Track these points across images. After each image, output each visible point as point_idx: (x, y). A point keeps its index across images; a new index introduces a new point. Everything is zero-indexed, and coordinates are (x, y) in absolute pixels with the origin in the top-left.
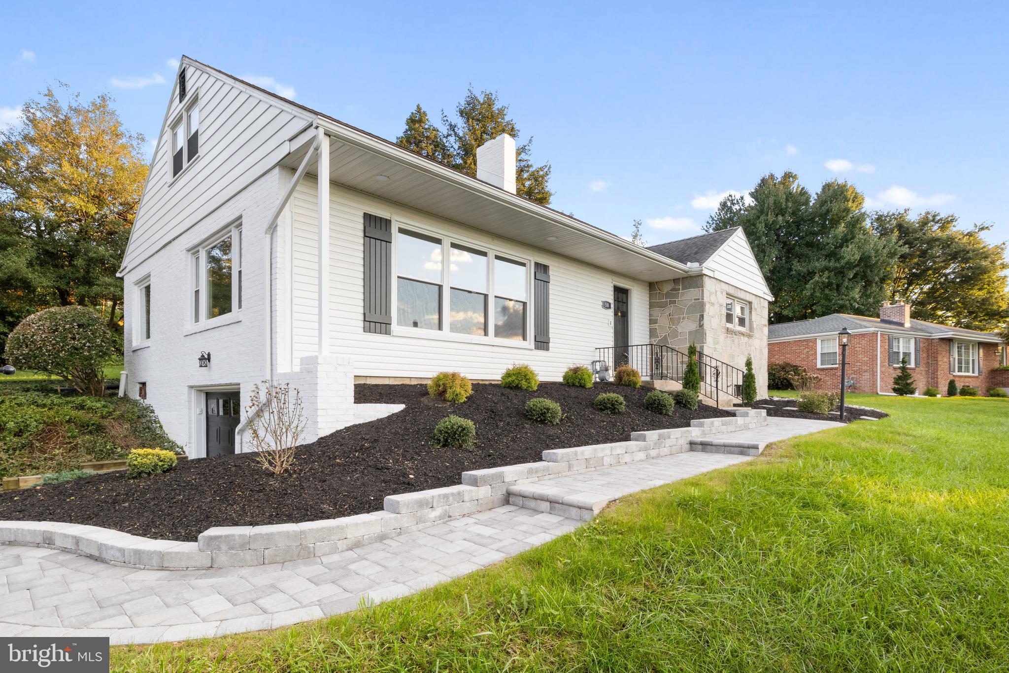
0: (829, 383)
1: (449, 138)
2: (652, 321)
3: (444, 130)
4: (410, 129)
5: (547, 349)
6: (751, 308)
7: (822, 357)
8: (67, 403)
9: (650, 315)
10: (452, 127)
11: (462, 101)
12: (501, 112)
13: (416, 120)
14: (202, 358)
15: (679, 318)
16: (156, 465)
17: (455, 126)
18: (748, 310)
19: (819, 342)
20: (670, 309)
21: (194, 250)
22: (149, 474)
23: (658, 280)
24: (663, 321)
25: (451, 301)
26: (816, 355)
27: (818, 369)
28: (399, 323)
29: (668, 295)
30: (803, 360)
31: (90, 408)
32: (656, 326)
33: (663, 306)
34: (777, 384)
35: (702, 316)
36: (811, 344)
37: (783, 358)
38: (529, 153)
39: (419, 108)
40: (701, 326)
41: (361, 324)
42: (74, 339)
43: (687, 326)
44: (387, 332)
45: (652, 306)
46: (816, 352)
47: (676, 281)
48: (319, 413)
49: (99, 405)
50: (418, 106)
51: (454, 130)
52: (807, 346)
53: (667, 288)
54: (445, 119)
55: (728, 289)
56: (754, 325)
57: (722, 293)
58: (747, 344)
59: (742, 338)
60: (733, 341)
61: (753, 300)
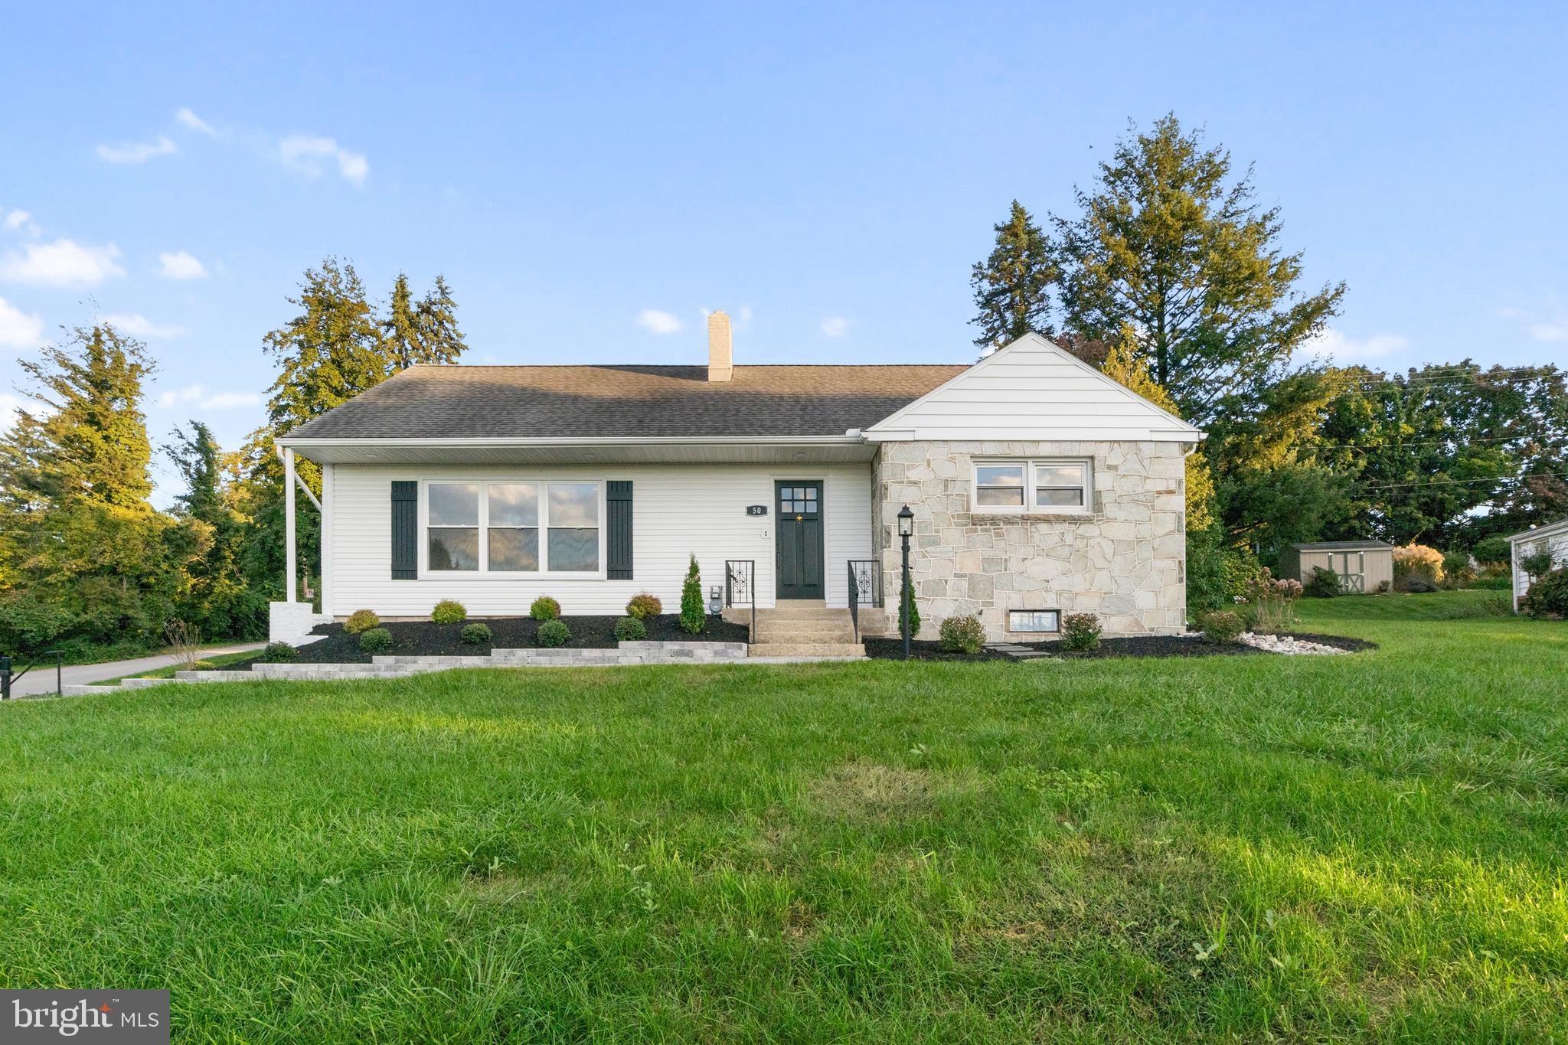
5: (630, 577)
6: (1093, 468)
9: (872, 511)
18: (1090, 472)
33: (876, 495)
35: (881, 506)
40: (881, 521)
44: (415, 577)
53: (876, 467)
55: (977, 450)
56: (1106, 499)
57: (953, 459)
58: (1069, 539)
59: (1043, 527)
60: (999, 535)
61: (1101, 451)
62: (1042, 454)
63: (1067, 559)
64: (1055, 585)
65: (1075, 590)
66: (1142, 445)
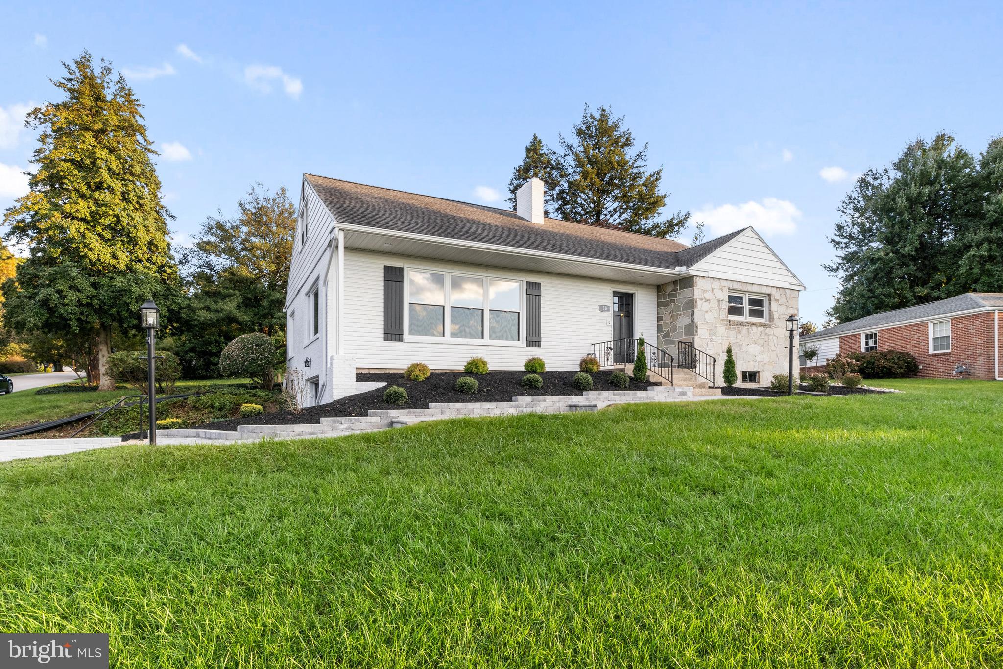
0: (941, 370)
1: (567, 158)
2: (659, 319)
3: (561, 151)
4: (528, 157)
5: (539, 346)
6: (770, 300)
7: (934, 343)
8: (248, 393)
9: (658, 313)
10: (570, 147)
11: (579, 122)
12: (616, 126)
13: (534, 149)
14: (306, 362)
15: (678, 315)
16: (251, 412)
17: (572, 146)
18: (768, 302)
19: (931, 327)
20: (672, 307)
21: (307, 294)
22: (248, 416)
23: (662, 283)
24: (667, 318)
25: (452, 316)
26: (927, 340)
27: (930, 356)
28: (411, 333)
29: (670, 295)
30: (914, 346)
31: (259, 396)
32: (661, 322)
33: (666, 304)
34: (877, 373)
35: (693, 312)
36: (922, 329)
37: (893, 345)
38: (646, 158)
39: (535, 137)
40: (693, 320)
41: (383, 336)
42: (253, 353)
43: (683, 321)
44: (401, 340)
45: (659, 305)
46: (927, 337)
47: (675, 282)
48: (334, 387)
49: (264, 394)
50: (535, 136)
51: (571, 150)
52: (918, 331)
53: (669, 289)
54: (563, 141)
55: (730, 285)
56: (775, 316)
57: (722, 289)
58: (763, 334)
59: (754, 328)
60: (739, 332)
61: (773, 291)
62: (754, 290)
63: (762, 346)
64: (758, 359)
65: (765, 362)
66: (787, 290)
